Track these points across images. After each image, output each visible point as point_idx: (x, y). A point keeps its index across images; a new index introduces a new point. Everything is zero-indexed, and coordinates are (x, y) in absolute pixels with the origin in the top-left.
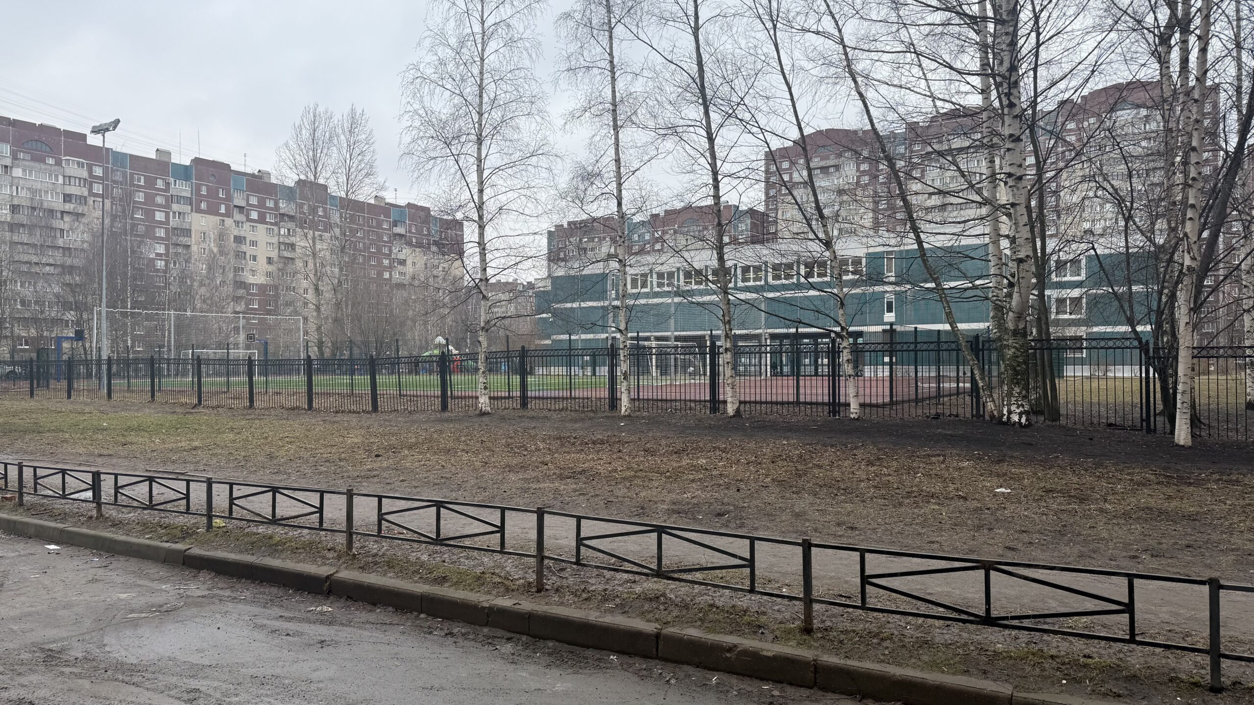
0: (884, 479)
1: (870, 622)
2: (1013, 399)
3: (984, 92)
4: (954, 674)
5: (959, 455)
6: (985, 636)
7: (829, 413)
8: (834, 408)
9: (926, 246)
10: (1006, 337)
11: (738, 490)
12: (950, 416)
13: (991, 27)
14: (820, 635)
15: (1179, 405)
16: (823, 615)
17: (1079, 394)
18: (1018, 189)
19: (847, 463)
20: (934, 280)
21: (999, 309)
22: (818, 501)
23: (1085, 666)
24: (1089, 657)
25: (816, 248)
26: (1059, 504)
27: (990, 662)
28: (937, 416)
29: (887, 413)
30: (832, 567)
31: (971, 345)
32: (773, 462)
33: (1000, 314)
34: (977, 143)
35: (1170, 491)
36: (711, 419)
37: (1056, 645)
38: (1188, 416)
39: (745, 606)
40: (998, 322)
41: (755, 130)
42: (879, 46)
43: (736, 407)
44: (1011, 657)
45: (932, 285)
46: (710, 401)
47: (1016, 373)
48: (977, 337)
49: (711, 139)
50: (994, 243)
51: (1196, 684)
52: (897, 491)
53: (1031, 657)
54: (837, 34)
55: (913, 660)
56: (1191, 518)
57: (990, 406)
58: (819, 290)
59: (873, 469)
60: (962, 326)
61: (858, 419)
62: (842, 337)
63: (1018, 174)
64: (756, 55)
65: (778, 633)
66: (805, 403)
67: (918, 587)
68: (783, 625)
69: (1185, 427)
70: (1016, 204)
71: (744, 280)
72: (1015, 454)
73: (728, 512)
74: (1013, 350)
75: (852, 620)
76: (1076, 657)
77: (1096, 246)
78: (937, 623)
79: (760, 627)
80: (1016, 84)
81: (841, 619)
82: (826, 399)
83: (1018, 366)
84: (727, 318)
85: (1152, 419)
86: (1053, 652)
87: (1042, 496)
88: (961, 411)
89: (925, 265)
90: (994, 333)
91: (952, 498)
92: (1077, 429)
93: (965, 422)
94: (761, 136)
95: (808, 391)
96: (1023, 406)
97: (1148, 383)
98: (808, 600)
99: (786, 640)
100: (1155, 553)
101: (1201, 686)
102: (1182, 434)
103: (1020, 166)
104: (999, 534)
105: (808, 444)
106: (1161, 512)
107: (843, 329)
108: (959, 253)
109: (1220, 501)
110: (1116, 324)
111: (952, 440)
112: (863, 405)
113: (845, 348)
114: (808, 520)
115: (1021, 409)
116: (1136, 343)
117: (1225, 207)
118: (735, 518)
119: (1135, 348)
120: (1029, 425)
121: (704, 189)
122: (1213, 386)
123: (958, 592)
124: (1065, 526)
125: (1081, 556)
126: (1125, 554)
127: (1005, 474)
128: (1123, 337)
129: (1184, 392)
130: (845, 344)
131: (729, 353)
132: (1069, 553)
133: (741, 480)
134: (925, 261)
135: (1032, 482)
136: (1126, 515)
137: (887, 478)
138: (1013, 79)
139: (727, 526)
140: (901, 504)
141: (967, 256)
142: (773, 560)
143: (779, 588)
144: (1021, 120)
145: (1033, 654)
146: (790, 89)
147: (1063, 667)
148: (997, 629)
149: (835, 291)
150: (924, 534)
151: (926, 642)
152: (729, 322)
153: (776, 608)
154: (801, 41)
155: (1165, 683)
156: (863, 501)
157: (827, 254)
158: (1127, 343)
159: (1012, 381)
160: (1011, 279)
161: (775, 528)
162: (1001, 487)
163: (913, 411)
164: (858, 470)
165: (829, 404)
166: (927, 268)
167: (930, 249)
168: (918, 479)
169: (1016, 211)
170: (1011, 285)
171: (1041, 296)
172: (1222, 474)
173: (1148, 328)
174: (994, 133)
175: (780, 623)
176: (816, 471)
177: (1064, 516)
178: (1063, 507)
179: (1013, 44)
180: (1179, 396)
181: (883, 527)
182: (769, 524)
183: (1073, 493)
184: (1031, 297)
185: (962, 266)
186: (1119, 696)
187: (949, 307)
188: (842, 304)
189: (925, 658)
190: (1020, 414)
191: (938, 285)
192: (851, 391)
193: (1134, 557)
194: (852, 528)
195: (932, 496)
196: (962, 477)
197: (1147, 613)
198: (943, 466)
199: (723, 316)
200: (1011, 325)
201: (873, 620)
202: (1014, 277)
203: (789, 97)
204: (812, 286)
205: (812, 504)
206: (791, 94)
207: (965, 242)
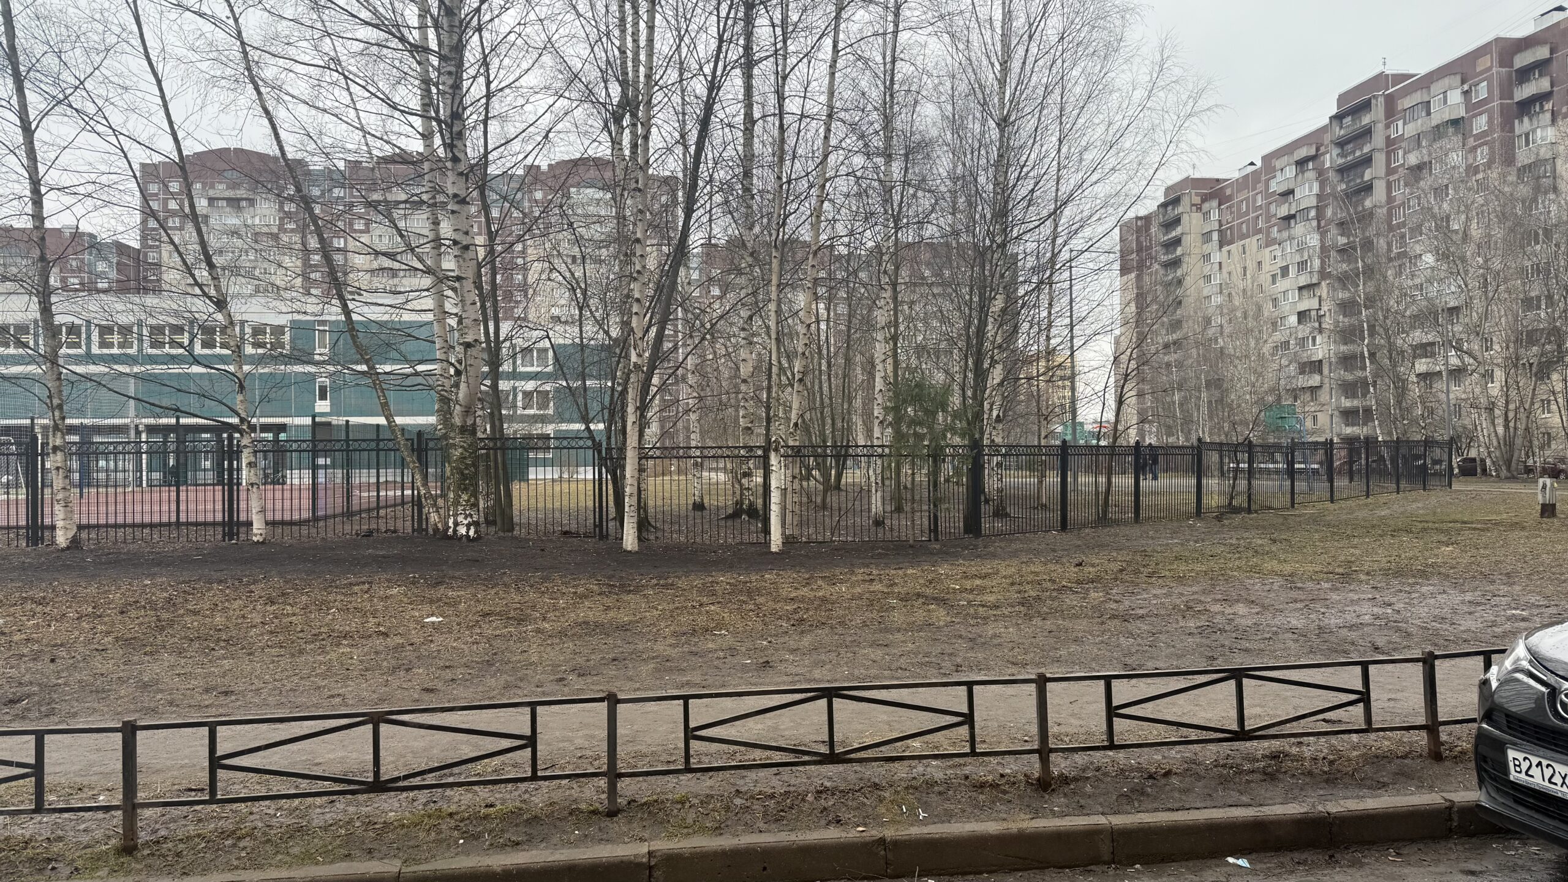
0: (286, 620)
1: (223, 818)
2: (460, 508)
3: (427, 136)
4: (332, 862)
5: (389, 581)
6: (376, 805)
7: (224, 537)
8: (231, 529)
9: (355, 317)
10: (452, 435)
11: (53, 661)
12: (386, 532)
13: (435, 61)
14: (146, 852)
15: (627, 509)
16: (156, 823)
17: (541, 499)
18: (464, 260)
19: (237, 604)
20: (367, 362)
21: (445, 401)
22: (183, 661)
23: (486, 817)
24: (492, 806)
25: (202, 308)
26: (495, 629)
27: (379, 836)
28: (369, 534)
29: (304, 532)
30: (187, 751)
31: (412, 444)
32: (122, 613)
33: (446, 407)
34: (416, 198)
35: (608, 601)
36: (26, 554)
37: (460, 799)
38: (635, 520)
39: (27, 835)
40: (444, 416)
41: (100, 128)
42: (292, 52)
43: (71, 534)
44: (403, 825)
45: (364, 368)
46: (27, 527)
47: (464, 477)
48: (420, 434)
49: (28, 131)
50: (439, 321)
51: (595, 812)
52: (301, 635)
53: (426, 820)
54: (231, 22)
55: (279, 857)
56: (623, 628)
57: (434, 517)
58: (206, 366)
59: (274, 607)
60: (399, 420)
61: (263, 543)
62: (241, 432)
63: (465, 243)
64: (105, 23)
65: (79, 863)
66: (188, 524)
67: (304, 758)
68: (89, 850)
69: (631, 531)
70: (463, 278)
71: (103, 344)
72: (457, 574)
73: (28, 696)
74: (460, 450)
75: (200, 820)
76: (478, 809)
77: (551, 333)
78: (318, 801)
79: (49, 860)
80: (460, 135)
81: (184, 822)
82: (219, 517)
83: (466, 468)
84: (56, 401)
85: (605, 524)
86: (453, 808)
87: (478, 621)
88: (399, 524)
89: (355, 342)
90: (441, 430)
91: (370, 636)
92: (529, 540)
93: (404, 539)
94: (113, 140)
95: (192, 507)
96: (471, 516)
97: (600, 484)
98: (130, 806)
99: (93, 869)
100: (582, 672)
101: (600, 813)
102: (630, 539)
103: (467, 233)
104: (418, 674)
105: (184, 582)
106: (597, 625)
107: (242, 420)
108: (398, 330)
109: (653, 607)
110: (571, 421)
111: (382, 563)
112: (271, 524)
113: (245, 446)
114: (161, 691)
115: (469, 519)
116: (589, 443)
117: (669, 304)
118: (39, 703)
119: (589, 448)
120: (478, 538)
121: (15, 202)
122: (667, 487)
123: (354, 755)
124: (495, 654)
125: (507, 687)
126: (552, 678)
127: (440, 600)
128: (577, 436)
129: (631, 495)
130: (245, 441)
131: (59, 453)
132: (492, 686)
133: (62, 645)
134: (353, 337)
135: (469, 606)
136: (562, 634)
137: (289, 619)
138: (455, 129)
139: (23, 718)
140: (301, 652)
141: (410, 335)
142: (94, 757)
143: (94, 797)
144: (467, 180)
145: (429, 816)
146: (159, 83)
147: (462, 824)
148: (392, 793)
149: (231, 368)
150: (324, 687)
151: (300, 829)
152: (60, 407)
153: (82, 827)
154: (179, 21)
155: (565, 818)
156: (250, 654)
157: (219, 317)
158: (581, 443)
159: (459, 488)
160: (458, 366)
161: (106, 709)
162: (432, 615)
163: (339, 528)
164: (251, 612)
165: (223, 524)
166: (357, 347)
167: (361, 323)
168: (330, 617)
169: (462, 286)
170: (458, 373)
171: (495, 386)
172: (661, 578)
173: (601, 426)
174: (437, 190)
175: (85, 848)
176: (188, 619)
177: (497, 643)
178: (498, 632)
179: (457, 86)
180: (627, 499)
181: (270, 686)
182: (96, 705)
183: (512, 614)
184: (483, 388)
185: (403, 348)
186: (518, 844)
187: (384, 396)
188: (242, 387)
189: (296, 850)
190: (468, 526)
191: (372, 368)
192: (255, 505)
193: (562, 679)
194: (226, 693)
195: (345, 637)
196: (387, 608)
197: (563, 741)
198: (366, 596)
199: (50, 397)
200: (457, 421)
201: (230, 815)
202: (461, 364)
203: (158, 93)
204: (196, 361)
205: (172, 667)
206: (161, 90)
207: (407, 317)
